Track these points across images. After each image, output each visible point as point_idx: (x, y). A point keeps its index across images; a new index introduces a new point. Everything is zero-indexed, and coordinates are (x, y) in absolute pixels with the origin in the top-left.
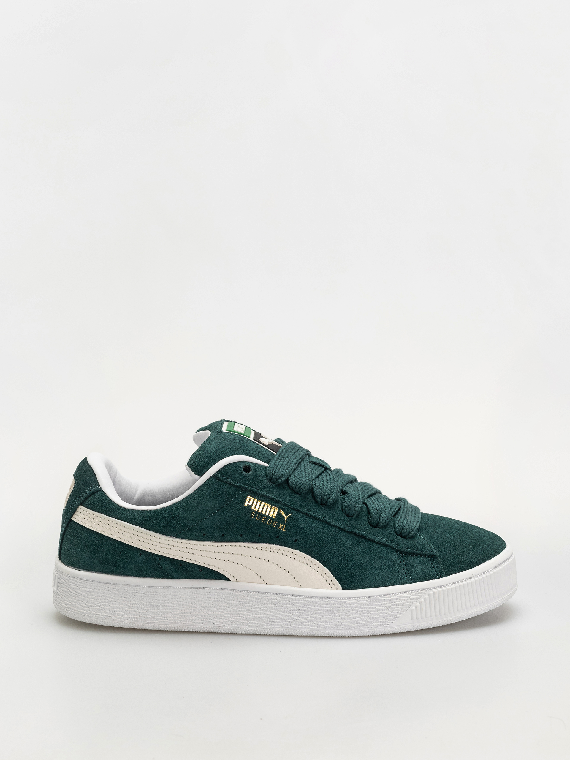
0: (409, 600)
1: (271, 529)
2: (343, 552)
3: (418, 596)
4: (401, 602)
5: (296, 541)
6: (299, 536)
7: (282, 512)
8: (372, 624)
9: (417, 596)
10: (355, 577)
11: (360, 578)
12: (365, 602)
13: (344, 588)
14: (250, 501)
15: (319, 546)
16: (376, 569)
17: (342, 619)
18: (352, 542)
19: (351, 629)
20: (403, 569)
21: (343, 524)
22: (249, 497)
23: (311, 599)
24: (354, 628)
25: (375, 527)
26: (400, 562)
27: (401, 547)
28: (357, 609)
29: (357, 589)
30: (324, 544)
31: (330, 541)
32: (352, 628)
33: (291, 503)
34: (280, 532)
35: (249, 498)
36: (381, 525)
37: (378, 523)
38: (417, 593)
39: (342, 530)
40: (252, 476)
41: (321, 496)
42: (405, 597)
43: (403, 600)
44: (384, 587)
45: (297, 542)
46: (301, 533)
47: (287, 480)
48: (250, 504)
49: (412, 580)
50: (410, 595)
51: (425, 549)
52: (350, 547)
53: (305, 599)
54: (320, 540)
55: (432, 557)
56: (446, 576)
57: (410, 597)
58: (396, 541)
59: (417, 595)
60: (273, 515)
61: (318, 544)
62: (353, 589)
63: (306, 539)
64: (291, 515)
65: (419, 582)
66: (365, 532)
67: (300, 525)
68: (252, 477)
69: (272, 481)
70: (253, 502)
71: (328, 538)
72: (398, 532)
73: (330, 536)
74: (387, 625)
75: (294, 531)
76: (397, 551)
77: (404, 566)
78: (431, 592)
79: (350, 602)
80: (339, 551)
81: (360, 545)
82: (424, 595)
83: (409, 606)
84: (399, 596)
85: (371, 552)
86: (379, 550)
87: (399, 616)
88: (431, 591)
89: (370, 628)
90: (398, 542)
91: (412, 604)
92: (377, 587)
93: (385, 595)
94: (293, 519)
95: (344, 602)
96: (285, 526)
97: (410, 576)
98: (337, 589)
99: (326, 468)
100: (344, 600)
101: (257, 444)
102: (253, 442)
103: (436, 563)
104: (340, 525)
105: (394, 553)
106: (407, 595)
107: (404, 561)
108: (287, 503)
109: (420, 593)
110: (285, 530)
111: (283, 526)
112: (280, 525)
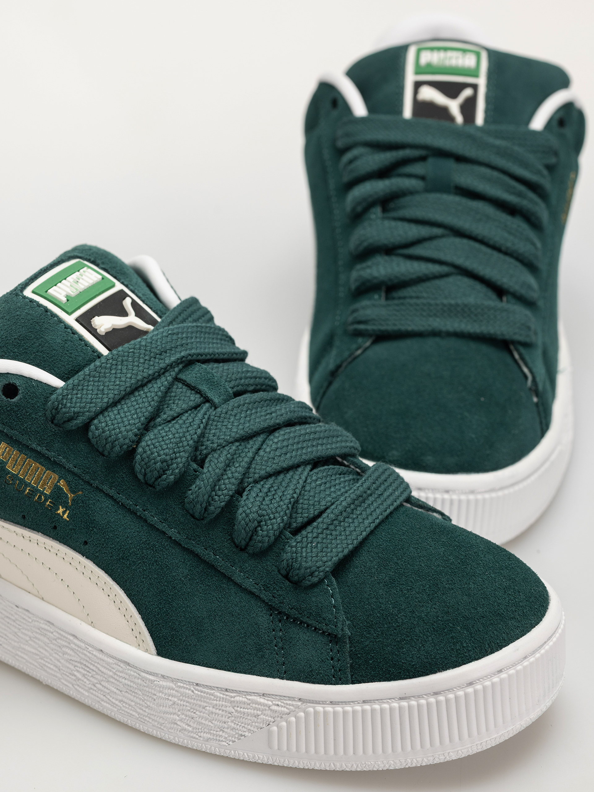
0: (269, 712)
1: (42, 511)
2: (166, 586)
3: (285, 709)
4: (252, 711)
5: (86, 543)
6: (91, 537)
7: (63, 485)
8: (199, 734)
9: (283, 709)
10: (180, 639)
11: (188, 644)
12: (187, 691)
13: (160, 653)
14: (4, 453)
15: (124, 563)
16: (220, 635)
17: (148, 707)
18: (189, 571)
19: (163, 729)
20: (276, 646)
21: (179, 533)
22: (3, 444)
23: (101, 655)
24: (167, 730)
25: (242, 550)
26: (274, 631)
27: (280, 603)
28: (173, 699)
29: (180, 662)
30: (133, 562)
31: (147, 559)
32: (165, 729)
33: (85, 470)
34: (57, 520)
35: (3, 446)
36: (250, 550)
37: (247, 545)
38: (284, 703)
39: (177, 543)
40: (16, 406)
41: (145, 470)
42: (260, 704)
43: (255, 709)
44: (229, 671)
45: (87, 546)
46: (95, 532)
47: (86, 426)
48: (5, 459)
49: (285, 672)
50: (270, 703)
51: (324, 619)
52: (183, 579)
53: (93, 651)
54: (129, 554)
55: (334, 638)
56: (353, 683)
57: (271, 708)
58: (274, 588)
59: (285, 707)
60: (44, 489)
61: (123, 559)
62: (175, 660)
63: (103, 545)
64: (80, 492)
65: (296, 681)
66: (218, 557)
67: (95, 516)
68: (16, 409)
69: (56, 422)
70: (9, 456)
71: (143, 553)
72: (284, 572)
73: (148, 549)
74: (225, 743)
75: (83, 526)
76: (271, 608)
77: (279, 640)
78: (311, 710)
79: (161, 683)
80: (159, 582)
81: (201, 581)
82: (297, 710)
83: (268, 722)
84: (249, 700)
85: (220, 598)
86: (235, 598)
87: (246, 734)
88: (310, 707)
89: (194, 738)
90: (277, 591)
91: (273, 720)
92: (217, 669)
93: (226, 690)
94: (83, 503)
95: (152, 681)
96: (68, 512)
97: (284, 663)
98: (146, 651)
99: (207, 400)
100: (151, 677)
101: (74, 332)
102: (65, 328)
103: (338, 651)
104: (172, 532)
105: (264, 612)
106: (266, 702)
107: (281, 630)
108: (76, 470)
109: (290, 705)
110: (68, 519)
111: (64, 513)
112: (58, 509)
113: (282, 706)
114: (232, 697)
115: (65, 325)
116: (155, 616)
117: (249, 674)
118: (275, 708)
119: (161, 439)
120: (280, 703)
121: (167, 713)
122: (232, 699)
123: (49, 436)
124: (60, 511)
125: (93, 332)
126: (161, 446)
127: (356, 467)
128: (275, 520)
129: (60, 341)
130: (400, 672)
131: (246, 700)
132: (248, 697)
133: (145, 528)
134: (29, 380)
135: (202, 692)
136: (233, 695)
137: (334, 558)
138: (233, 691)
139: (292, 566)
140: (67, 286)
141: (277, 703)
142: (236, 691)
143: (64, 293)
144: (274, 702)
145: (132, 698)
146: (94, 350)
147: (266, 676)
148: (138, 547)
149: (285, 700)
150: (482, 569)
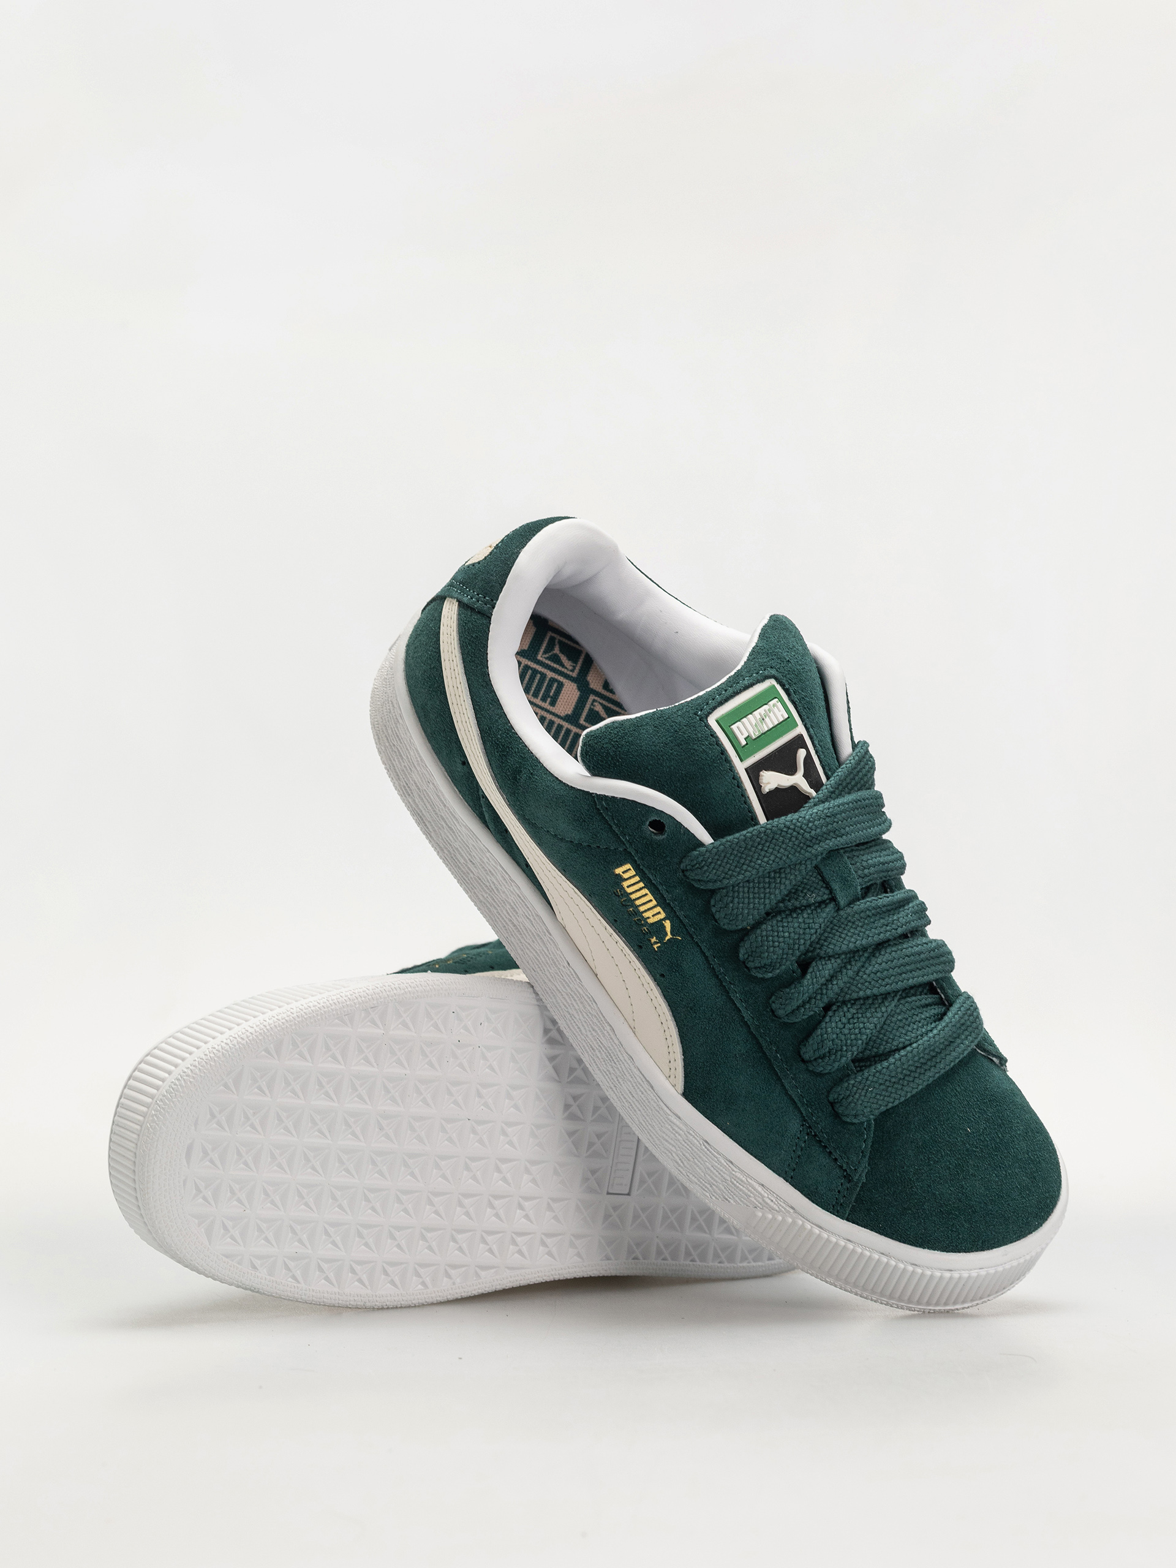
0: (761, 1201)
1: (637, 930)
5: (662, 976)
6: (671, 975)
7: (668, 924)
8: (688, 1173)
9: (775, 1206)
10: (710, 1098)
11: (716, 1104)
12: (695, 1141)
13: (685, 1095)
14: (626, 871)
15: (690, 1012)
16: (749, 1117)
18: (746, 1052)
20: (794, 1153)
21: (753, 1018)
22: (628, 866)
25: (803, 1061)
26: (798, 1138)
27: (815, 1121)
28: (678, 1136)
29: (701, 1113)
30: (700, 1016)
31: (713, 1021)
33: (692, 925)
34: (647, 944)
35: (628, 868)
38: (778, 1203)
39: (746, 1025)
40: (658, 843)
41: (748, 956)
42: (756, 1190)
43: (750, 1191)
44: (742, 1146)
46: (677, 974)
47: (713, 891)
48: (626, 876)
49: (792, 1178)
50: (766, 1195)
52: (737, 1055)
54: (699, 1008)
55: (849, 1176)
56: (847, 1220)
57: (765, 1199)
58: (816, 1108)
60: (649, 918)
61: (691, 1009)
62: (697, 1109)
63: (679, 988)
64: (680, 938)
65: (798, 1191)
67: (684, 964)
68: (656, 846)
70: (630, 878)
71: (712, 1016)
72: (831, 1102)
73: (718, 1015)
74: (708, 1195)
75: (668, 963)
76: (805, 1121)
77: (800, 1150)
78: (800, 1222)
80: (714, 1045)
81: (753, 1065)
82: (786, 1214)
83: (756, 1207)
84: (749, 1182)
85: (763, 1089)
86: (777, 1097)
87: (732, 1201)
88: (801, 1220)
89: (682, 1173)
90: (818, 1112)
91: (761, 1208)
94: (680, 947)
95: (666, 1114)
97: (794, 1170)
98: (674, 1086)
99: (833, 899)
100: (668, 1111)
101: (739, 785)
102: (733, 778)
103: (848, 1188)
104: (747, 1015)
105: (798, 1121)
106: (763, 1192)
107: (805, 1142)
108: (686, 921)
109: (783, 1207)
110: (656, 949)
111: (656, 943)
112: (653, 938)
113: (775, 1203)
114: (733, 1171)
115: (734, 775)
116: (696, 1067)
117: (759, 1160)
118: (769, 1202)
119: (776, 934)
120: (774, 1200)
121: (667, 1141)
122: (734, 1173)
123: (674, 882)
124: (654, 940)
125: (757, 787)
126: (773, 942)
127: (942, 993)
128: (845, 1053)
129: (723, 791)
130: (894, 1234)
131: (745, 1181)
132: (748, 1179)
133: (724, 997)
134: (679, 825)
135: (708, 1150)
136: (735, 1170)
137: (882, 1107)
138: (736, 1167)
139: (841, 1100)
140: (751, 724)
141: (772, 1199)
142: (739, 1169)
143: (746, 735)
144: (770, 1197)
145: (641, 1109)
146: (751, 810)
147: (773, 1171)
148: (710, 1009)
149: (781, 1201)
150: (1010, 1160)
